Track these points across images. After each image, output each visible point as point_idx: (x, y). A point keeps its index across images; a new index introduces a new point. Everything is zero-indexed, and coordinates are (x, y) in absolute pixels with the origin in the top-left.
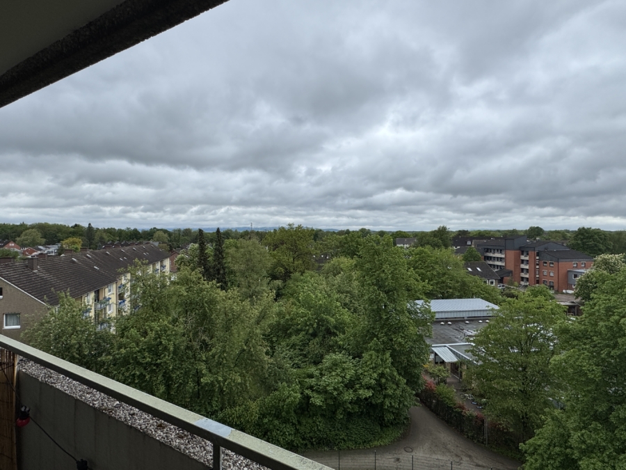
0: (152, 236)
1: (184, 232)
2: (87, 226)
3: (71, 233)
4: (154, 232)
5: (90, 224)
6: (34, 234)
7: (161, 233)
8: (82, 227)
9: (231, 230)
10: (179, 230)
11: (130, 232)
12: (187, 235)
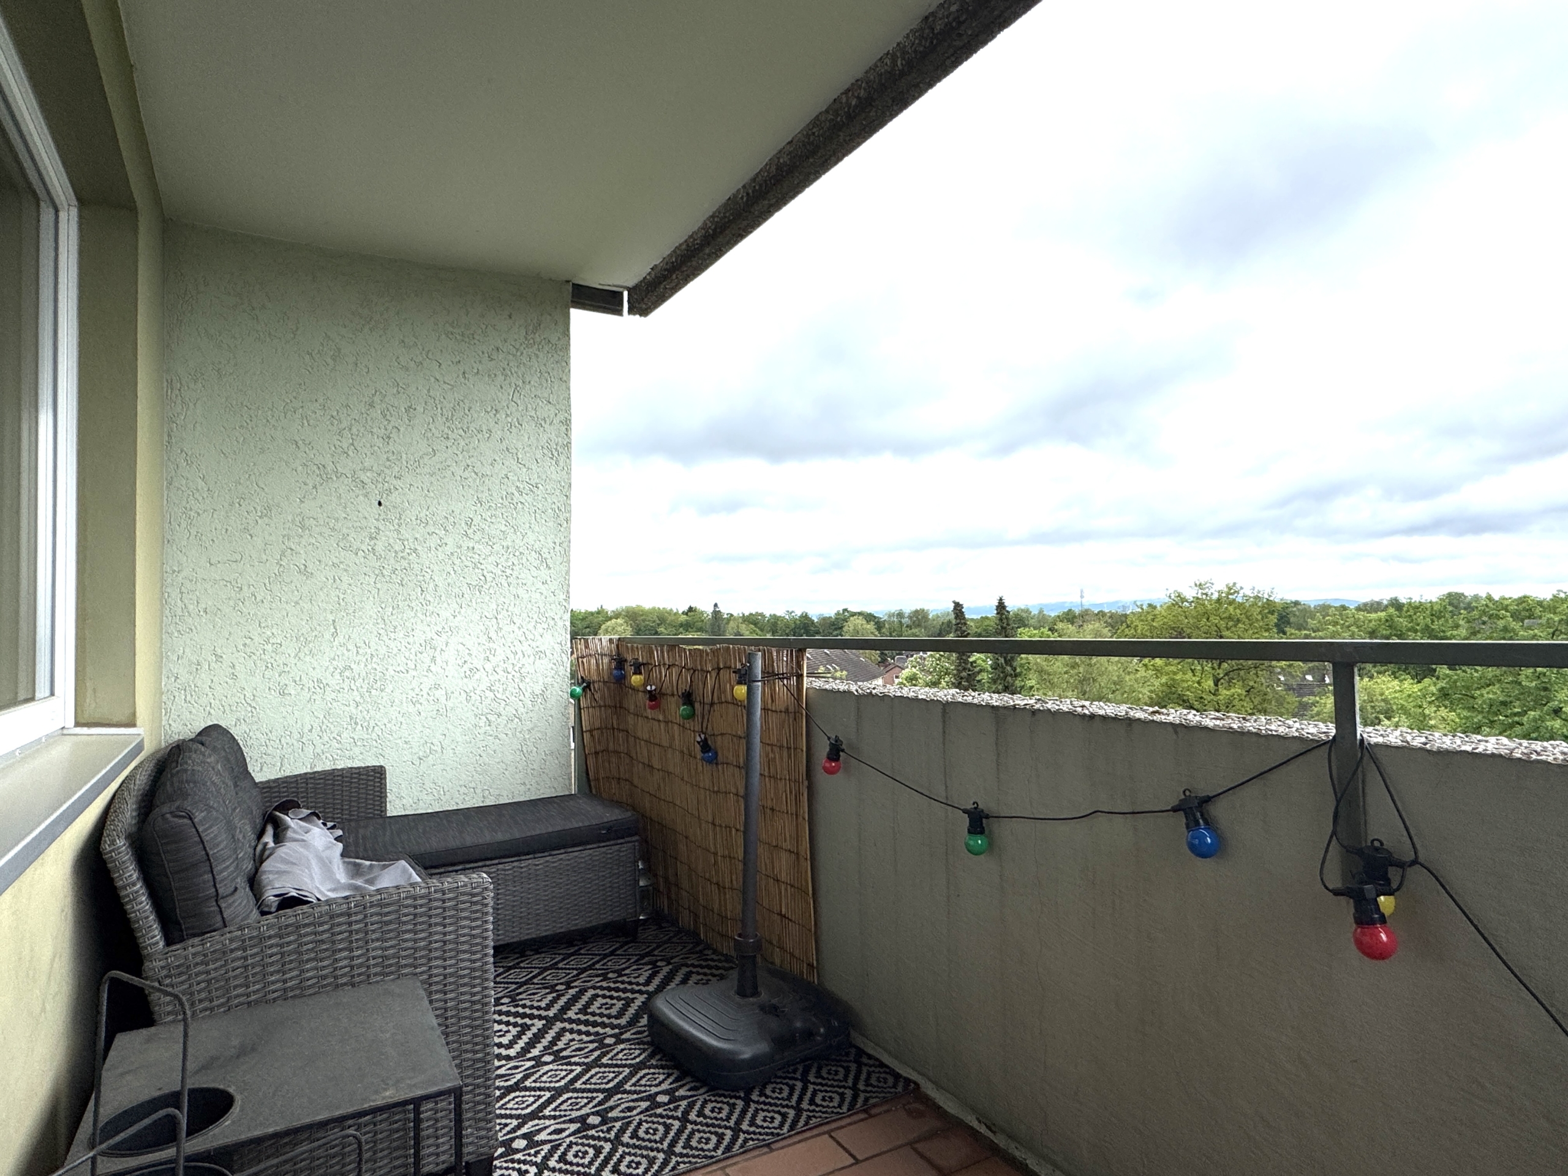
0: (841, 628)
1: (910, 617)
2: (709, 609)
3: (681, 625)
4: (845, 620)
5: (716, 605)
6: (619, 629)
7: (860, 621)
8: (702, 613)
9: (1027, 611)
10: (900, 615)
11: (795, 621)
12: (919, 626)
